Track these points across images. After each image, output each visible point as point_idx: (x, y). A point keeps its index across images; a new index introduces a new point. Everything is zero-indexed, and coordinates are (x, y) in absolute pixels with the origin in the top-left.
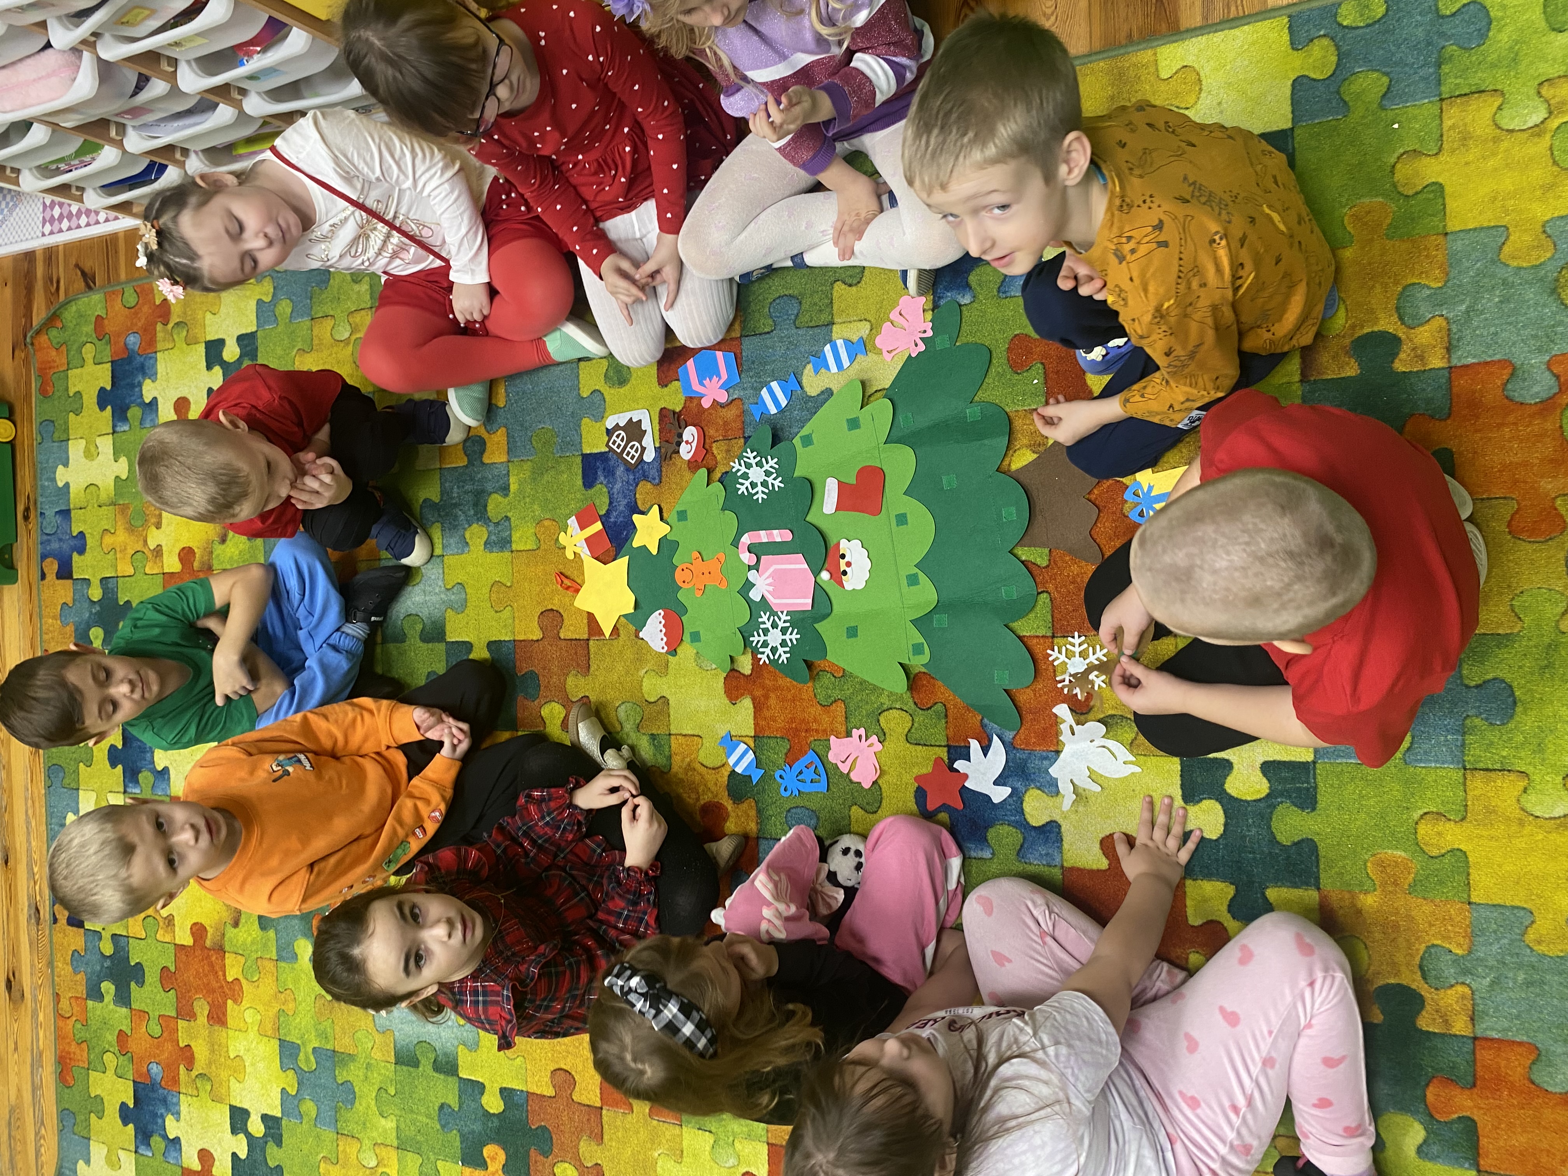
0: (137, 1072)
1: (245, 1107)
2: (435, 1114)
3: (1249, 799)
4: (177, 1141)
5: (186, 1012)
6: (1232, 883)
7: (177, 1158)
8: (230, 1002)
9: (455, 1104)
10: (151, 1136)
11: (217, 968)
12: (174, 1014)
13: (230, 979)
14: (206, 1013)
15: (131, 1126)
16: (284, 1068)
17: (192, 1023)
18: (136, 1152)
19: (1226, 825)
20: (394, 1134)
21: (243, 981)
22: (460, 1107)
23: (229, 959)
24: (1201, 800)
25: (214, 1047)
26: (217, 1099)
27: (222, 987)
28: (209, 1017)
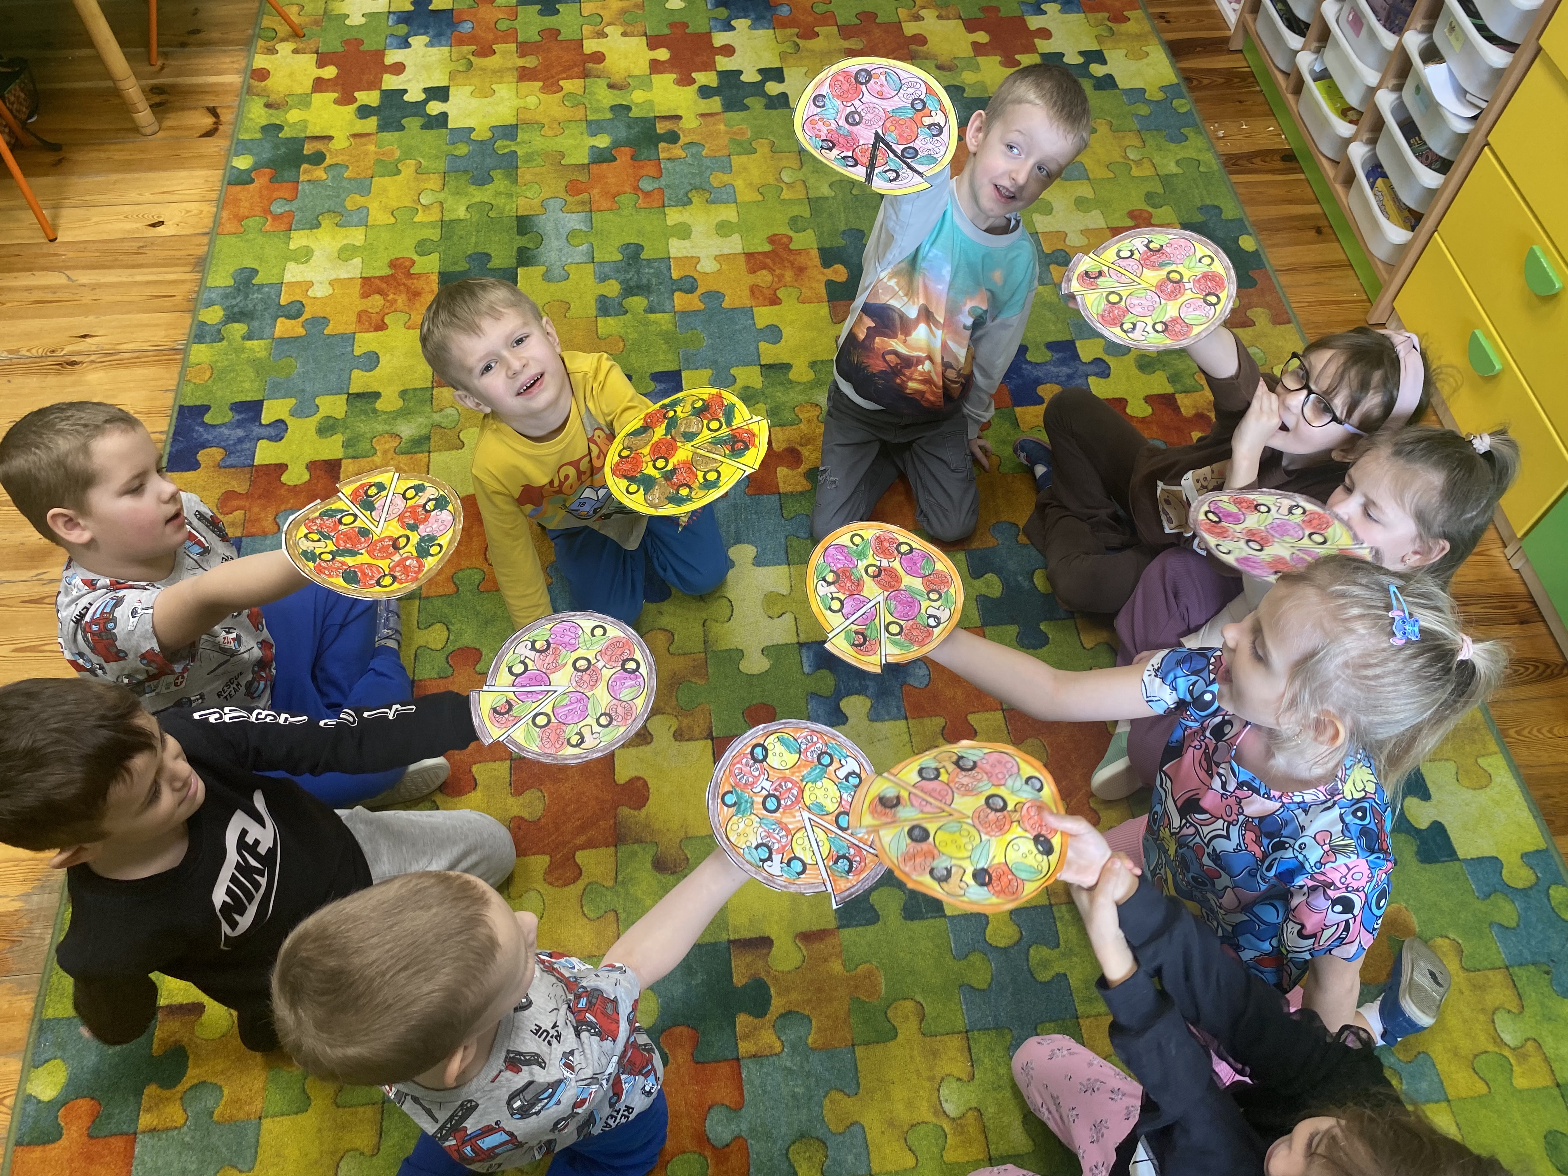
0: (461, 12)
1: (451, 98)
2: (480, 249)
4: (408, 44)
5: (524, 49)
7: (392, 44)
8: (541, 84)
9: (492, 265)
10: (407, 24)
11: (569, 73)
12: (519, 40)
13: (561, 83)
14: (527, 65)
16: (493, 128)
17: (515, 55)
18: (389, 12)
20: (453, 218)
21: (561, 94)
22: (491, 269)
23: (579, 82)
25: (499, 74)
26: (452, 75)
27: (553, 77)
28: (524, 68)
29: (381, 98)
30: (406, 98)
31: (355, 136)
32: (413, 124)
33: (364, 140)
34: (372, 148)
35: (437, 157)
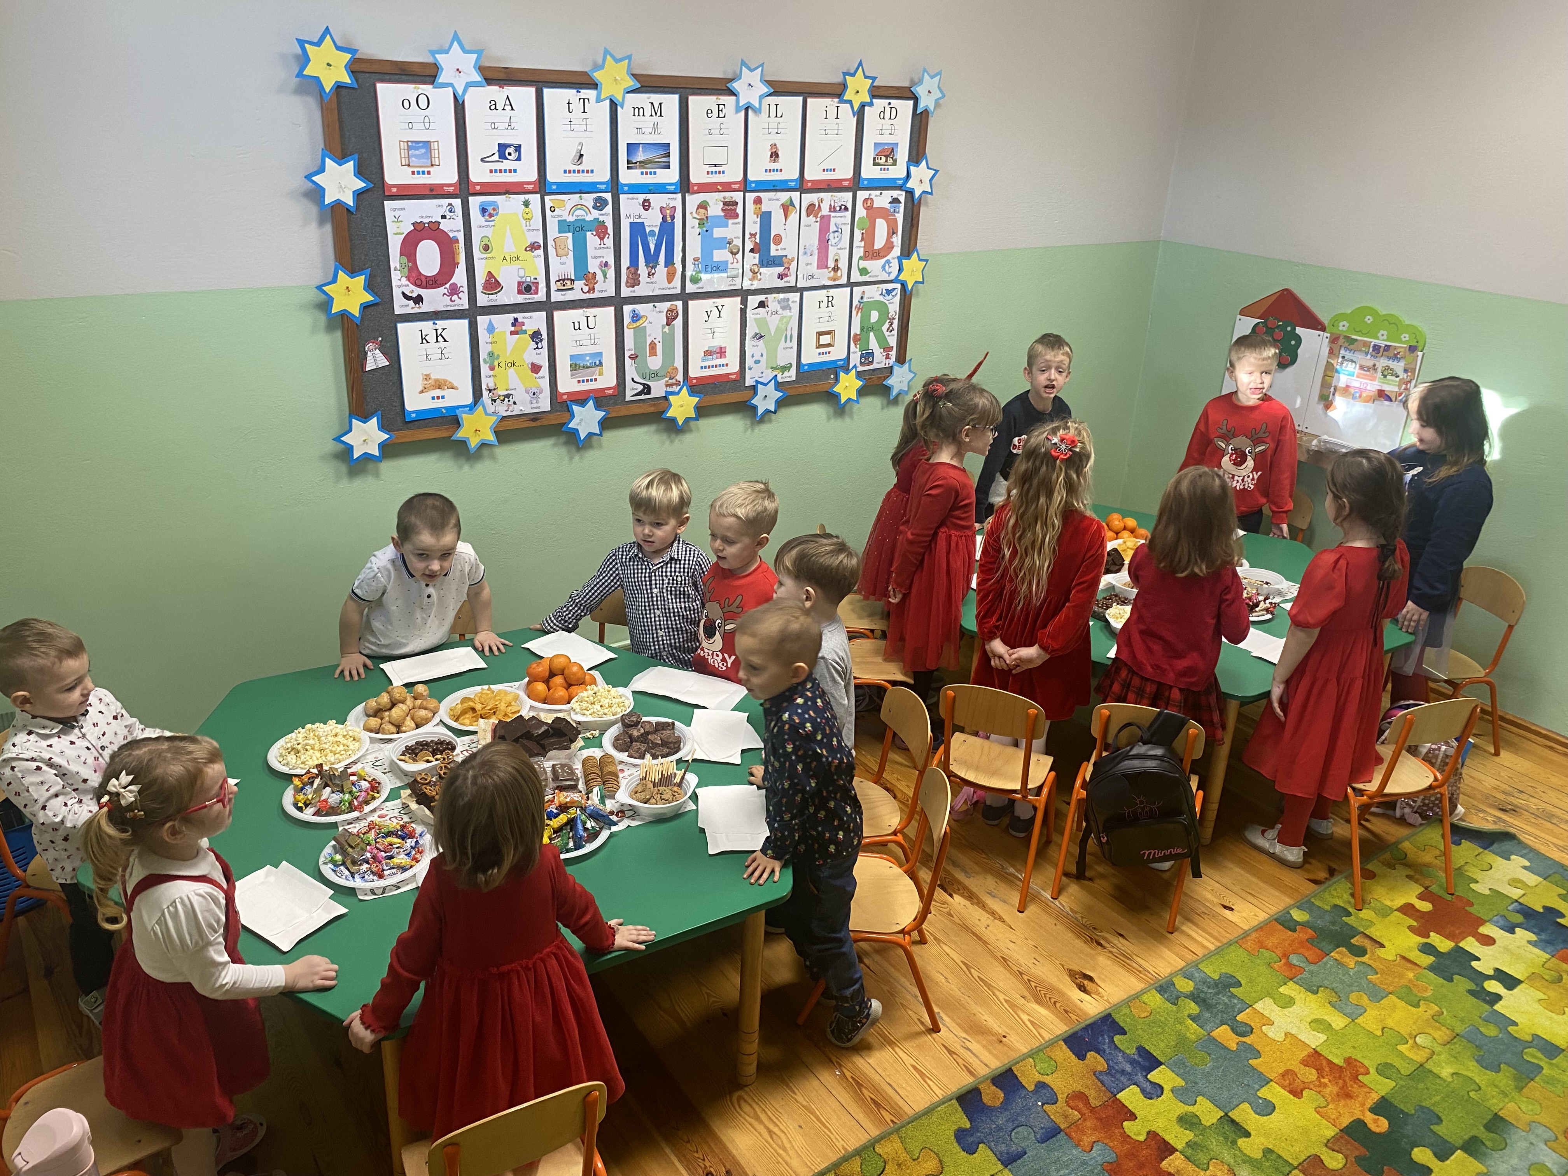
1: (1515, 991)
2: (1436, 1109)
4: (1511, 931)
7: (1497, 922)
9: (1435, 1128)
10: (1526, 918)
15: (1541, 910)
20: (1435, 1071)
22: (1431, 1130)
26: (1532, 977)
29: (1452, 949)
30: (1474, 964)
31: (1404, 958)
32: (1462, 984)
33: (1409, 965)
34: (1411, 975)
35: (1462, 1021)
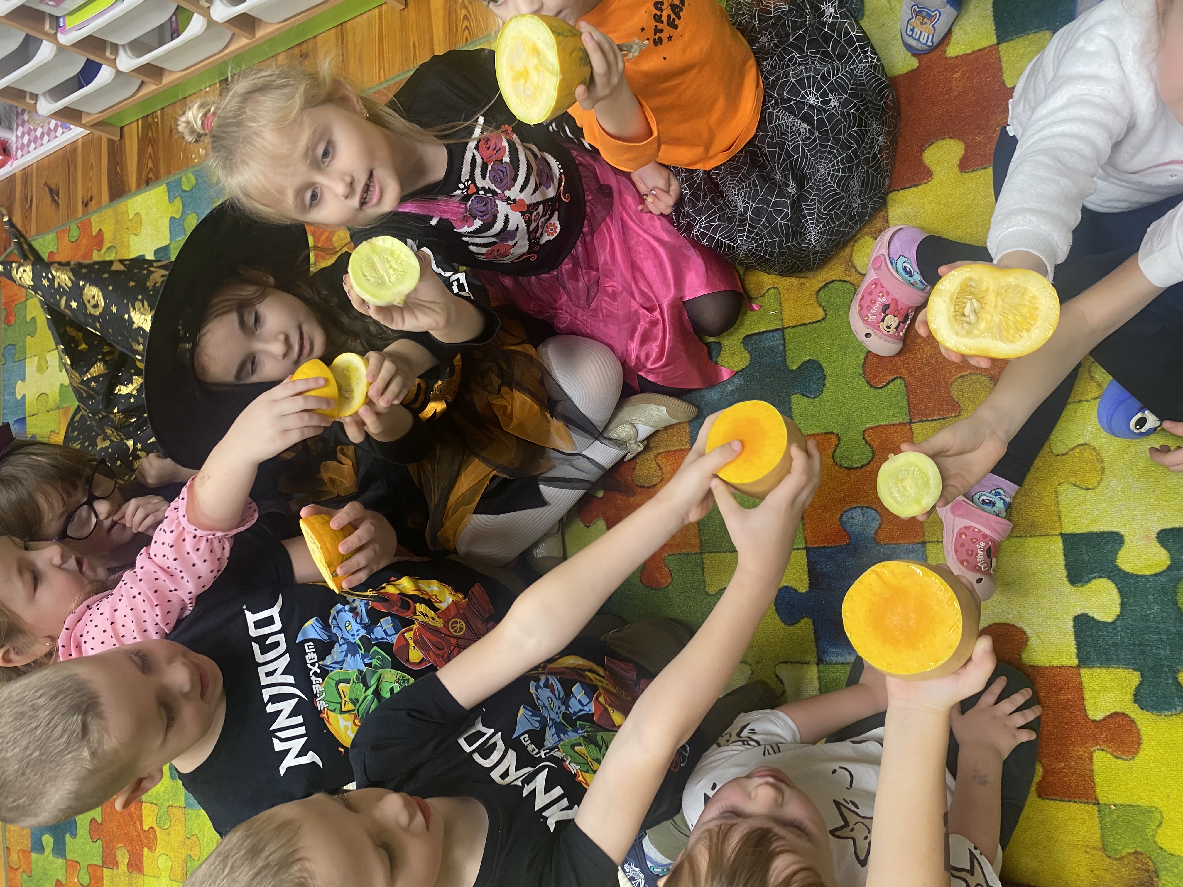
3: (1147, 573)
5: (110, 861)
6: (1135, 670)
8: (146, 850)
11: (135, 818)
12: (100, 863)
13: (146, 828)
14: (127, 861)
17: (115, 871)
19: (1123, 605)
21: (157, 829)
23: (145, 809)
24: (1089, 581)
27: (139, 836)
28: (129, 865)
